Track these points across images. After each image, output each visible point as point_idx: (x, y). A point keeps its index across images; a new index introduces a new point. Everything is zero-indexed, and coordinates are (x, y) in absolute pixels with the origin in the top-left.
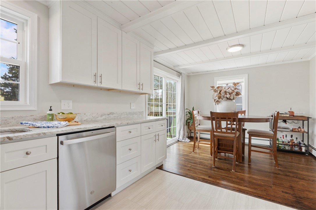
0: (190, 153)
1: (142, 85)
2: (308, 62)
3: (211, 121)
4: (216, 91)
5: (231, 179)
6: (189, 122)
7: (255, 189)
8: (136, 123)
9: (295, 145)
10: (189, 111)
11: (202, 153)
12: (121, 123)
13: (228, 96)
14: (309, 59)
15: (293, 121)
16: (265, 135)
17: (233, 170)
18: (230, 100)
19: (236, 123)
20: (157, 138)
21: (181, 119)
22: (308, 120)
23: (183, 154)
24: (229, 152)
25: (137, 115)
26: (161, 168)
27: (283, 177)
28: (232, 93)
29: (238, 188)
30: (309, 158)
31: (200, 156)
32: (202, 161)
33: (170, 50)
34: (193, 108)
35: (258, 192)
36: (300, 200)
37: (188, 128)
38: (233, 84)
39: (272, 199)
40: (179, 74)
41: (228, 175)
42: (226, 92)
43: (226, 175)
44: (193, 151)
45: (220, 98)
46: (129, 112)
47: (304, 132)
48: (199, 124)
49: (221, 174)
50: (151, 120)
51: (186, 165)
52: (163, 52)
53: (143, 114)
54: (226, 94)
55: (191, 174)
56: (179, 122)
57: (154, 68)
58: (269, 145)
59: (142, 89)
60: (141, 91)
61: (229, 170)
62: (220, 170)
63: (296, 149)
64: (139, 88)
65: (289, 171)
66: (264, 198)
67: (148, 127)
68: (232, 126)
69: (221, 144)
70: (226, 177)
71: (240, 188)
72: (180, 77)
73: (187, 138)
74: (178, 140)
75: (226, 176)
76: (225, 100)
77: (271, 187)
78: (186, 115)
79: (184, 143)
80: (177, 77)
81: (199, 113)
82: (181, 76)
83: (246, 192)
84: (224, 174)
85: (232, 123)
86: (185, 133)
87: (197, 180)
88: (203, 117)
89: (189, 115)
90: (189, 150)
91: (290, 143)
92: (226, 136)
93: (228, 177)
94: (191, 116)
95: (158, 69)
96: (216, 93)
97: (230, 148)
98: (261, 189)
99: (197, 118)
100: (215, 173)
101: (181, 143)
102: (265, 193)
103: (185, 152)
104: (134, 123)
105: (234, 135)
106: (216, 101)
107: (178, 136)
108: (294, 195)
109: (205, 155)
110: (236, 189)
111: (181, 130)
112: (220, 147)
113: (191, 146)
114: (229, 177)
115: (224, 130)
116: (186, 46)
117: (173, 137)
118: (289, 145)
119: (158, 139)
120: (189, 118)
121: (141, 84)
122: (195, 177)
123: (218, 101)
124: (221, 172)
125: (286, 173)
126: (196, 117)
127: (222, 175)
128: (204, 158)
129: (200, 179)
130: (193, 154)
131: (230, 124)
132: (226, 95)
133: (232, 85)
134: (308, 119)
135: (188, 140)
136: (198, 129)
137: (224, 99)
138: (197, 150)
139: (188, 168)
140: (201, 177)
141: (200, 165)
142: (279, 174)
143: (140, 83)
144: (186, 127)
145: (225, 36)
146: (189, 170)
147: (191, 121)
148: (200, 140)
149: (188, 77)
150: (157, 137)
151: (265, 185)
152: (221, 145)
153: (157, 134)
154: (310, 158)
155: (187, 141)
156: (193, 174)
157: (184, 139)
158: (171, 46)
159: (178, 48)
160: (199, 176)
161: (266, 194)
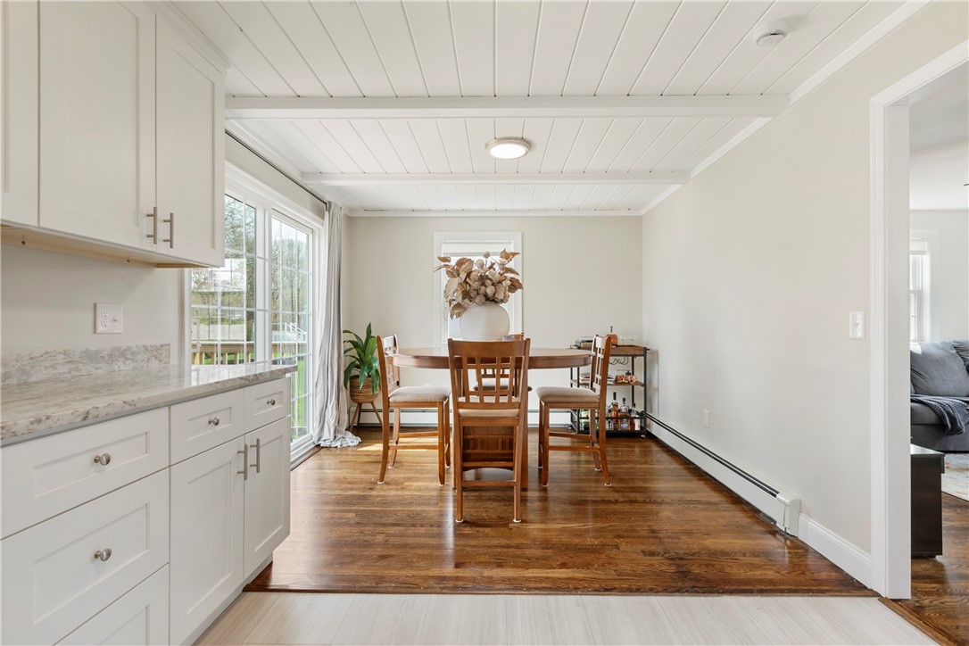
0: (371, 489)
1: (171, 221)
2: (640, 218)
3: (448, 371)
4: (455, 273)
5: (519, 552)
6: (357, 377)
7: (587, 566)
8: (139, 405)
9: (622, 418)
10: (355, 340)
11: (409, 479)
12: (39, 421)
13: (490, 290)
14: (642, 212)
15: (618, 358)
16: (580, 400)
17: (515, 520)
18: (493, 304)
19: (511, 372)
20: (252, 459)
21: (326, 369)
22: (645, 355)
23: (347, 497)
24: (496, 463)
25: (133, 360)
26: (260, 583)
27: (626, 507)
28: (500, 282)
29: (547, 578)
30: (647, 444)
31: (409, 493)
32: (419, 508)
33: (298, 100)
34: (370, 326)
35: (596, 576)
36: (683, 566)
37: (352, 396)
38: (502, 257)
39: (634, 587)
40: (322, 206)
41: (508, 542)
42: (483, 279)
43: (503, 542)
44: (382, 479)
45: (466, 295)
46: (86, 351)
47: (637, 383)
48: (398, 383)
49: (487, 542)
50: (224, 382)
51: (366, 538)
52: (266, 100)
53: (168, 357)
54: (483, 284)
55: (394, 572)
56: (322, 377)
57: (227, 164)
58: (570, 423)
59: (171, 241)
60: (163, 250)
61: (503, 522)
62: (481, 529)
63: (625, 426)
64: (154, 236)
65: (630, 488)
66: (614, 589)
67: (206, 419)
68: (498, 382)
69: (472, 442)
70: (505, 550)
71: (553, 578)
72: (323, 218)
73: (350, 434)
74: (318, 446)
75: (502, 547)
76: (481, 301)
77: (617, 547)
78: (345, 352)
79: (338, 452)
80: (312, 214)
81: (395, 345)
82: (327, 214)
83: (570, 586)
84: (495, 542)
85: (498, 372)
86: (342, 417)
87: (422, 593)
88: (417, 357)
89: (354, 352)
90: (364, 476)
91: (613, 414)
92: (494, 415)
93: (508, 547)
94: (362, 354)
95: (242, 173)
96: (456, 281)
97: (497, 451)
98: (600, 562)
99: (396, 362)
100: (471, 546)
101: (328, 452)
102: (613, 573)
103: (351, 489)
104: (127, 407)
105: (517, 410)
106: (452, 306)
107: (318, 430)
108: (666, 555)
109: (421, 484)
110: (544, 585)
111: (330, 406)
112: (469, 451)
113: (367, 459)
114: (512, 547)
115: (474, 399)
116: (364, 100)
117: (299, 435)
118: (612, 418)
119: (257, 465)
120: (354, 362)
121: (163, 214)
122: (412, 580)
123: (459, 306)
124: (486, 536)
125: (629, 494)
126: (391, 359)
127: (490, 547)
128: (420, 496)
129: (431, 582)
130: (381, 491)
131: (493, 376)
132: (483, 288)
133: (497, 259)
134: (644, 352)
135: (352, 440)
136: (398, 399)
137: (478, 299)
138: (392, 474)
139: (379, 551)
140: (430, 573)
141: (414, 525)
142: (616, 502)
143: (155, 209)
144: (345, 394)
145: (495, 99)
146: (383, 557)
147: (362, 373)
148: (401, 434)
149: (351, 220)
150: (252, 453)
151: (604, 546)
152: (472, 446)
153: (250, 440)
154: (649, 443)
155: (351, 444)
156: (401, 569)
157: (339, 436)
158: (307, 87)
159: (331, 101)
160: (423, 573)
161: (618, 575)
